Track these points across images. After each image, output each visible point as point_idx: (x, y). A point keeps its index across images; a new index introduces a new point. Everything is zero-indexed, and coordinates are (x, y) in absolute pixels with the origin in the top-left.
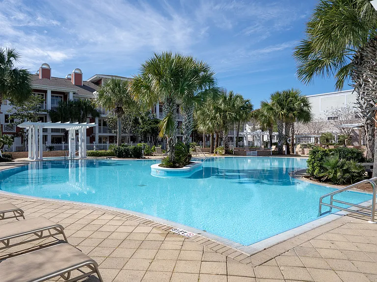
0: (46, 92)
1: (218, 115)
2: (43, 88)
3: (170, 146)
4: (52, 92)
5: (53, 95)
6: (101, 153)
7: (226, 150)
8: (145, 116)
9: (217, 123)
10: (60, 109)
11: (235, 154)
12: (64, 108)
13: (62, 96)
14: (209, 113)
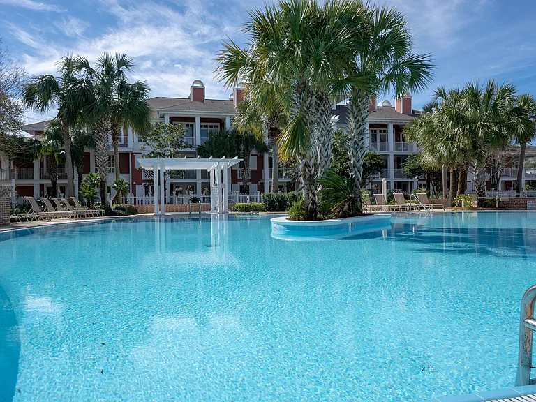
0: (193, 120)
1: (458, 129)
2: (189, 114)
3: (305, 179)
4: (203, 120)
5: (204, 124)
6: (257, 206)
7: (479, 199)
8: (341, 146)
9: (458, 146)
10: (209, 143)
11: (500, 208)
12: (216, 142)
13: (218, 124)
14: (442, 128)
